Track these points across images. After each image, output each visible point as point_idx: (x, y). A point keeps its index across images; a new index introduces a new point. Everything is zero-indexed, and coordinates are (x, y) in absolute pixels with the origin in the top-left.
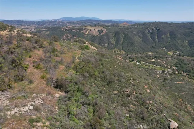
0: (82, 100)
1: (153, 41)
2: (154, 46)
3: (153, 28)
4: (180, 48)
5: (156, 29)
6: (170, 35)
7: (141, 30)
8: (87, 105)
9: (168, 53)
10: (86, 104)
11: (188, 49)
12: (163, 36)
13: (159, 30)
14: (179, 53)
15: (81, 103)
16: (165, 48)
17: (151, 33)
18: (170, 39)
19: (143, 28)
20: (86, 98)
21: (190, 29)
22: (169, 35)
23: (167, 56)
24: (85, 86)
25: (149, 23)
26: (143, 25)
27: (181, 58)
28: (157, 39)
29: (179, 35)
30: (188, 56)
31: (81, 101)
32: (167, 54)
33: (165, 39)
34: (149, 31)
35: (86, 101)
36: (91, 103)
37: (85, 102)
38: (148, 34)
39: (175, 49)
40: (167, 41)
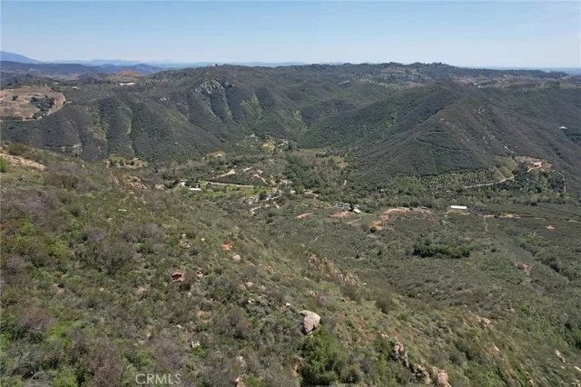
0: (16, 359)
1: (221, 118)
2: (227, 132)
3: (214, 81)
4: (288, 129)
5: (223, 84)
6: (260, 99)
7: (183, 89)
8: (45, 369)
9: (265, 145)
10: (40, 368)
11: (305, 130)
12: (243, 103)
13: (230, 86)
14: (287, 142)
15: (19, 373)
16: (253, 136)
17: (211, 97)
18: (261, 110)
19: (185, 84)
20: (34, 346)
21: (298, 81)
22: (256, 99)
23: (261, 156)
24: (19, 306)
25: (199, 69)
26: (185, 75)
27: (295, 153)
28: (229, 113)
29: (279, 100)
30: (308, 148)
31: (16, 366)
32: (261, 150)
33: (249, 110)
34: (204, 92)
35: (38, 355)
36: (63, 353)
37: (33, 363)
38: (204, 99)
39: (279, 133)
40: (256, 116)
